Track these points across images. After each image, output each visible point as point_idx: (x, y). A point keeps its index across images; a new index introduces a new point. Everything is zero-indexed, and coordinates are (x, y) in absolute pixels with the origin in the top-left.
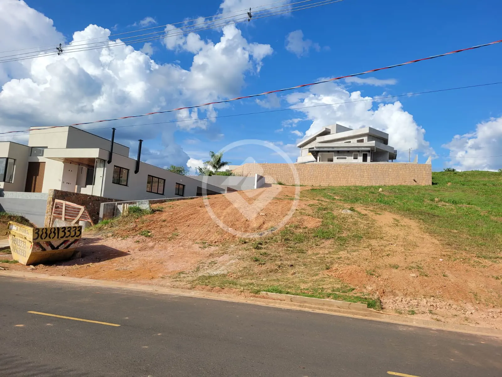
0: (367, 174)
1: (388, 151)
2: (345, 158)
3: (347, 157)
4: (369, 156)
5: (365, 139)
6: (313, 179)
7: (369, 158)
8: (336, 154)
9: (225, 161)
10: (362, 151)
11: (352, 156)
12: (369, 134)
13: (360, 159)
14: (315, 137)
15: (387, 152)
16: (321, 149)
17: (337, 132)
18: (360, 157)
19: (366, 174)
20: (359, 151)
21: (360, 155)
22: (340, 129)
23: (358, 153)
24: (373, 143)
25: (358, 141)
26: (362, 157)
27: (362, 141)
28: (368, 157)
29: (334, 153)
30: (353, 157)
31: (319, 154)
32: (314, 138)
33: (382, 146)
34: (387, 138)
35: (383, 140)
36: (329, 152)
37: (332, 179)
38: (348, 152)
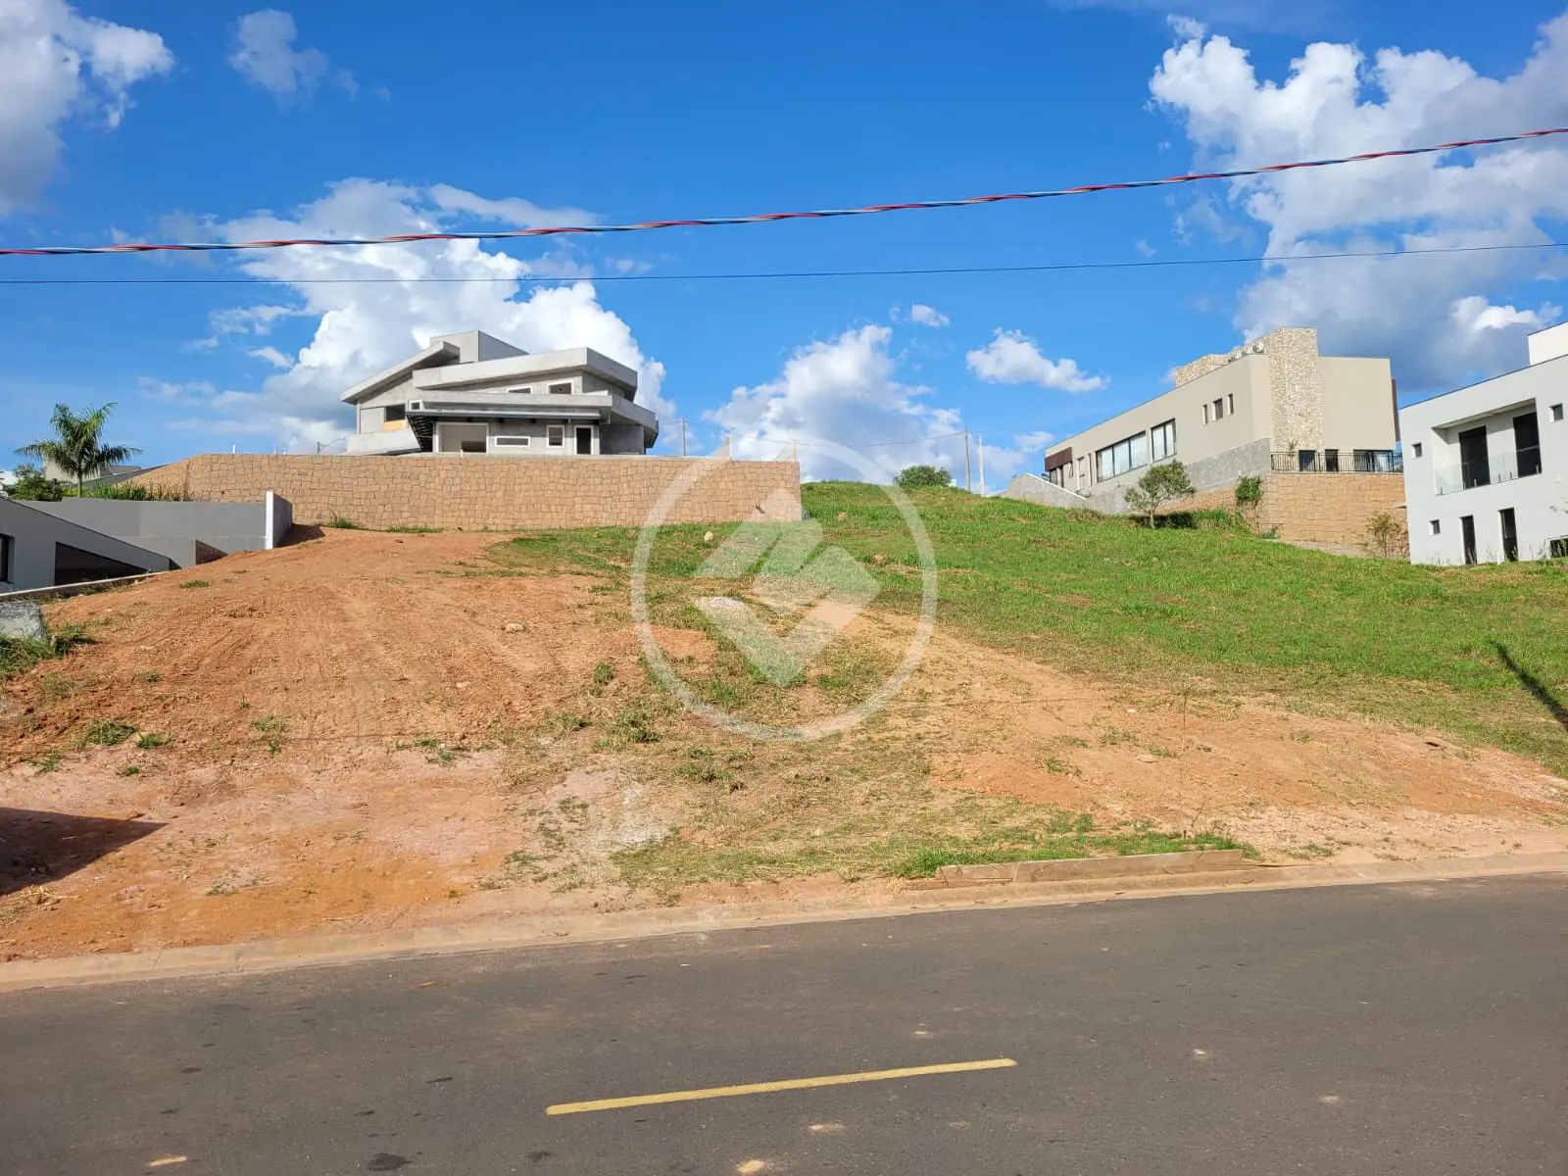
0: (631, 490)
1: (641, 422)
2: (525, 442)
3: (529, 438)
4: (595, 437)
5: (576, 382)
6: (461, 506)
7: (595, 443)
8: (495, 428)
9: (112, 445)
10: (575, 421)
11: (545, 436)
12: (588, 370)
13: (570, 444)
14: (407, 369)
15: (639, 425)
16: (444, 411)
17: (481, 359)
18: (569, 440)
19: (626, 492)
20: (565, 421)
21: (569, 433)
22: (492, 348)
23: (563, 426)
24: (603, 398)
25: (554, 390)
26: (575, 439)
27: (565, 389)
28: (592, 440)
29: (486, 424)
30: (547, 439)
31: (438, 425)
32: (403, 374)
33: (625, 410)
34: (632, 384)
35: (622, 388)
36: (470, 419)
37: (524, 509)
38: (533, 421)
